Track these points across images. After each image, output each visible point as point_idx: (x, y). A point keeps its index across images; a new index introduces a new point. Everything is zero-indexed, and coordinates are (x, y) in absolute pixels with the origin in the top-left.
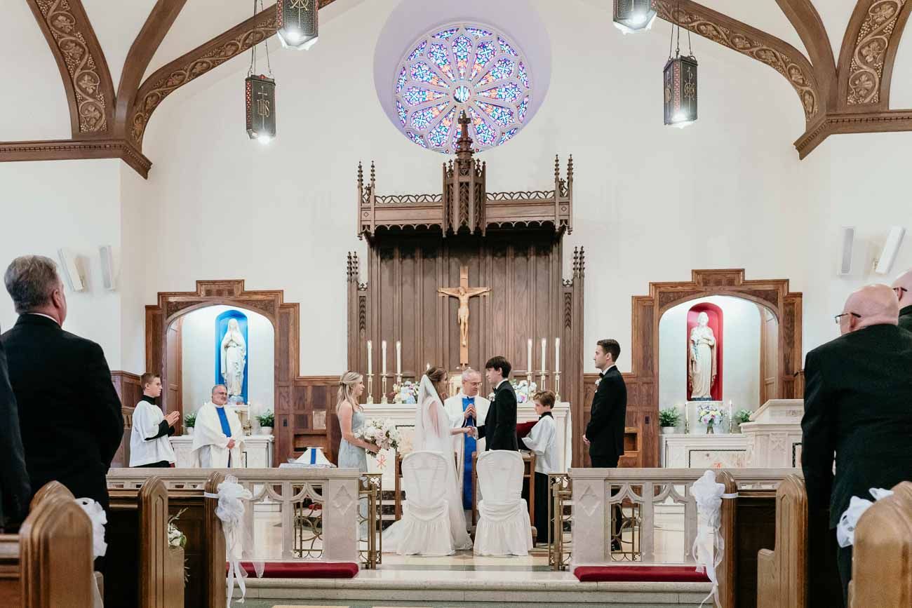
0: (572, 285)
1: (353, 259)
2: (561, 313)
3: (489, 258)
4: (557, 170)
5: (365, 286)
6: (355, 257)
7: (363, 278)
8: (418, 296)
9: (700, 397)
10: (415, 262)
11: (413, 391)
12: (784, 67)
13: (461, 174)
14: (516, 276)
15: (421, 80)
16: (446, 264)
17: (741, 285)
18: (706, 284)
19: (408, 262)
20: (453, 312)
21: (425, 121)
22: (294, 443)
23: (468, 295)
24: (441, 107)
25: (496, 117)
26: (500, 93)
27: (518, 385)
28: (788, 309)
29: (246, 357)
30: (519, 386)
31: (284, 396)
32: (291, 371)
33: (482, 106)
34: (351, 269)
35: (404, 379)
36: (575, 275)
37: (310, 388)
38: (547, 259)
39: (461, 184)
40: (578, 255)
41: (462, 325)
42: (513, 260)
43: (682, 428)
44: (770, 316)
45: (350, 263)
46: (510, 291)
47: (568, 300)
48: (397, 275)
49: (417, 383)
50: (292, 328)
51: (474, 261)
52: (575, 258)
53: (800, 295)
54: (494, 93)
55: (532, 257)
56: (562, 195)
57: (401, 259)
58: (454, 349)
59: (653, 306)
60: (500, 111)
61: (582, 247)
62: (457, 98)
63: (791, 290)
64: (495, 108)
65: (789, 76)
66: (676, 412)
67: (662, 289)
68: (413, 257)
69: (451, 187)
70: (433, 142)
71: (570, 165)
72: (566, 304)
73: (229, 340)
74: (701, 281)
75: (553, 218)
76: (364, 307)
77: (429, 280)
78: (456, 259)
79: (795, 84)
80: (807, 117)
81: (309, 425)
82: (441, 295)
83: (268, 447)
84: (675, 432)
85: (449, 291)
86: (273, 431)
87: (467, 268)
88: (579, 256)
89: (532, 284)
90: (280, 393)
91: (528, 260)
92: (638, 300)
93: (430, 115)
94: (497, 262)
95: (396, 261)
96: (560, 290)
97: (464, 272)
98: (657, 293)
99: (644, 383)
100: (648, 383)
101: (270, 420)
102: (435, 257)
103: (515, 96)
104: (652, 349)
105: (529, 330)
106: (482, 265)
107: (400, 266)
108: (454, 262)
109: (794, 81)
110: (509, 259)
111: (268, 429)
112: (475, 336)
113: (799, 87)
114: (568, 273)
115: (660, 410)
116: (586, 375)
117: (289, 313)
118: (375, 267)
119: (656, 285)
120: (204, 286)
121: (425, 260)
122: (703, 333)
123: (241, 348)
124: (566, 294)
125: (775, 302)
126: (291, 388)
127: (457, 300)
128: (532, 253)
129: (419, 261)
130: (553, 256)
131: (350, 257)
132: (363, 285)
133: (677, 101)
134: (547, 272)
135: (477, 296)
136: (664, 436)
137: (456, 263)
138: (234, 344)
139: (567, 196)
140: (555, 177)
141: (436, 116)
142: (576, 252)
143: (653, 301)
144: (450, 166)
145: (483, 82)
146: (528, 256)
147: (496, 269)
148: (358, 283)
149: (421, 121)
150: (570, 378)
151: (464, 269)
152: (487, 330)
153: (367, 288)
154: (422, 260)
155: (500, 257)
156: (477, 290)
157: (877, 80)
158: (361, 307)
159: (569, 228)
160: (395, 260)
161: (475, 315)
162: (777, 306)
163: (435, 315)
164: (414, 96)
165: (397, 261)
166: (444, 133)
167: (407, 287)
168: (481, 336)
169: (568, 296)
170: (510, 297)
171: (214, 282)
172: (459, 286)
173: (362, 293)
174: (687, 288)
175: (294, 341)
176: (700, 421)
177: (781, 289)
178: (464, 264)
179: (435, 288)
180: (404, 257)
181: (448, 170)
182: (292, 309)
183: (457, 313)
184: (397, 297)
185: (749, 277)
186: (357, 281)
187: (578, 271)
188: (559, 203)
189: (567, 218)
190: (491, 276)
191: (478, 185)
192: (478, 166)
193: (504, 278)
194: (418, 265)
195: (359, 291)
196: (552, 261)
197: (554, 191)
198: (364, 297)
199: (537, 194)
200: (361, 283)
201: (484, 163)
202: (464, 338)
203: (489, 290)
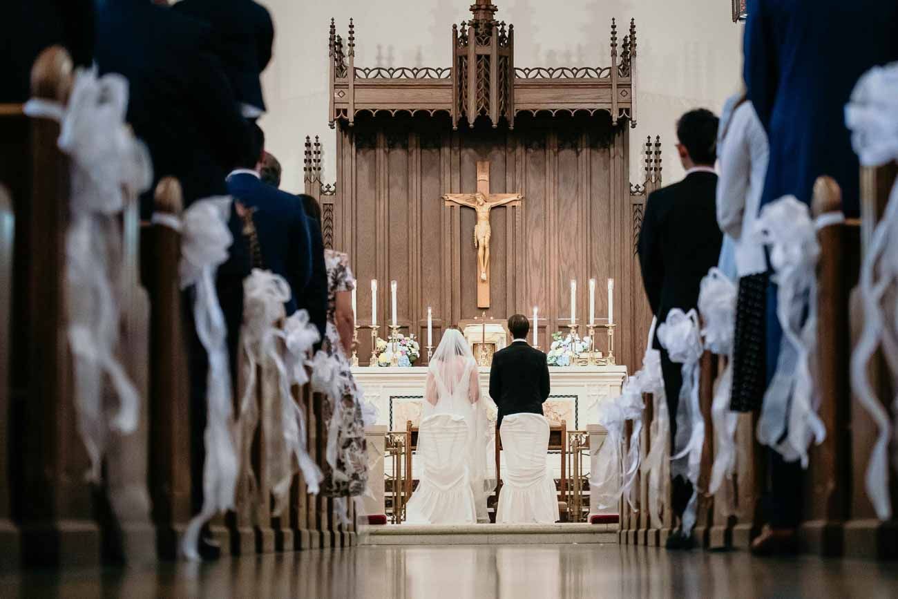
0: (644, 193)
1: (314, 148)
3: (520, 151)
5: (333, 189)
6: (317, 145)
7: (329, 178)
8: (414, 204)
10: (409, 154)
11: (406, 349)
13: (478, 43)
14: (561, 176)
16: (456, 159)
19: (399, 154)
20: (467, 229)
23: (488, 206)
27: (564, 340)
30: (565, 343)
34: (310, 163)
36: (648, 178)
38: (607, 154)
39: (479, 57)
40: (652, 148)
41: (481, 251)
42: (556, 154)
45: (308, 153)
46: (552, 198)
47: (638, 214)
48: (382, 175)
49: (412, 336)
51: (498, 155)
52: (647, 153)
55: (584, 151)
56: (621, 74)
57: (387, 149)
58: (468, 284)
61: (658, 138)
68: (405, 147)
69: (464, 59)
72: (634, 220)
75: (609, 106)
76: (330, 219)
77: (430, 183)
78: (471, 151)
82: (448, 204)
85: (461, 199)
87: (487, 164)
88: (654, 152)
89: (585, 188)
91: (578, 154)
94: (532, 157)
95: (380, 152)
96: (627, 202)
97: (483, 171)
102: (439, 147)
105: (580, 259)
106: (510, 160)
107: (386, 159)
108: (468, 154)
110: (550, 153)
112: (499, 266)
114: (638, 175)
118: (348, 161)
121: (424, 151)
124: (635, 205)
127: (472, 212)
128: (584, 144)
129: (415, 154)
130: (615, 150)
131: (308, 145)
132: (328, 187)
134: (607, 171)
135: (503, 206)
137: (470, 155)
139: (628, 75)
142: (649, 145)
144: (463, 29)
146: (579, 150)
147: (531, 167)
148: (321, 184)
150: (641, 328)
151: (483, 167)
152: (519, 259)
153: (335, 191)
154: (419, 151)
155: (536, 150)
156: (502, 198)
160: (378, 151)
161: (500, 236)
163: (439, 234)
165: (382, 151)
167: (396, 191)
168: (509, 266)
169: (638, 209)
170: (552, 207)
172: (476, 191)
173: (328, 199)
178: (483, 161)
179: (440, 195)
180: (392, 146)
181: (459, 35)
183: (473, 232)
184: (382, 205)
186: (318, 179)
187: (653, 171)
188: (618, 85)
189: (627, 106)
190: (524, 177)
191: (503, 59)
192: (503, 31)
193: (543, 181)
194: (414, 159)
195: (322, 196)
196: (614, 157)
197: (610, 68)
198: (332, 204)
199: (587, 72)
200: (325, 184)
201: (511, 26)
202: (483, 269)
203: (520, 197)
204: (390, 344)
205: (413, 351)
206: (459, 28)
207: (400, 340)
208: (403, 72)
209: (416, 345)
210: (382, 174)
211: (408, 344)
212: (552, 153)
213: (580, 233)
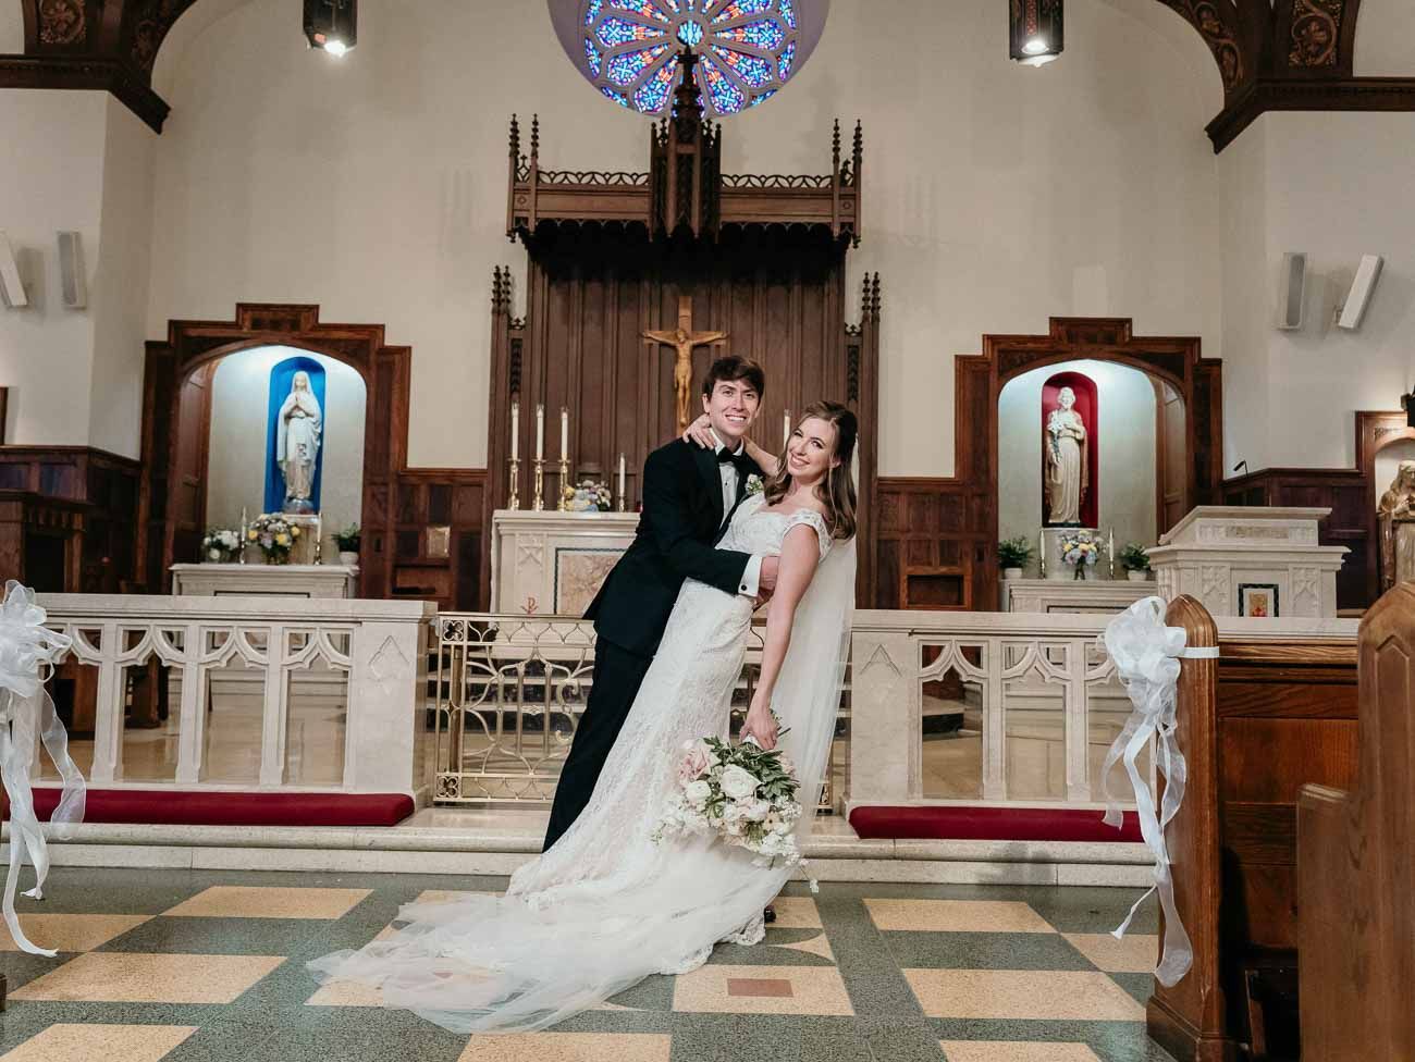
0: (860, 334)
1: (504, 278)
2: (842, 378)
3: (725, 286)
4: (836, 142)
5: (522, 323)
6: (507, 275)
7: (519, 310)
8: (608, 342)
9: (1062, 521)
10: (605, 287)
12: (1191, 8)
13: (680, 141)
14: (770, 313)
15: (625, 7)
16: (656, 294)
17: (1127, 344)
18: (1071, 338)
19: (594, 288)
21: (630, 71)
22: (394, 580)
23: (691, 342)
24: (658, 51)
25: (744, 71)
26: (750, 35)
28: (1199, 384)
29: (321, 436)
31: (378, 501)
32: (391, 458)
33: (722, 52)
34: (499, 295)
35: (582, 477)
36: (865, 318)
37: (423, 488)
38: (820, 291)
39: (679, 157)
40: (870, 286)
41: (681, 390)
42: (766, 290)
43: (1035, 571)
44: (1172, 395)
45: (497, 283)
46: (760, 340)
47: (853, 357)
48: (576, 306)
49: (603, 483)
50: (396, 387)
51: (702, 290)
52: (864, 291)
53: (1218, 362)
54: (739, 36)
55: (796, 288)
56: (844, 182)
57: (582, 282)
59: (989, 372)
60: (749, 62)
61: (877, 274)
62: (683, 37)
63: (1205, 355)
64: (742, 57)
65: (1196, 22)
66: (1026, 544)
67: (1002, 346)
68: (602, 280)
69: (664, 162)
70: (642, 104)
71: (858, 136)
72: (849, 364)
73: (292, 406)
74: (1064, 334)
75: (829, 220)
76: (518, 355)
77: (627, 317)
78: (674, 286)
79: (1207, 35)
80: (1226, 86)
81: (421, 552)
82: (646, 341)
83: (346, 584)
84: (1023, 577)
85: (658, 336)
86: (360, 558)
87: (690, 299)
88: (872, 290)
89: (796, 328)
90: (373, 496)
91: (789, 291)
92: (964, 363)
93: (638, 63)
94: (739, 294)
95: (575, 285)
96: (841, 341)
97: (685, 307)
98: (996, 354)
99: (973, 496)
100: (980, 496)
101: (355, 541)
102: (638, 281)
103: (773, 41)
104: (987, 440)
106: (715, 296)
107: (581, 293)
108: (668, 290)
109: (1207, 31)
111: (349, 556)
113: (1212, 39)
114: (853, 316)
115: (1001, 540)
116: (881, 479)
117: (393, 362)
118: (539, 291)
119: (991, 340)
120: (250, 312)
121: (622, 285)
122: (1066, 420)
123: (313, 420)
124: (849, 347)
125: (1179, 372)
126: (392, 487)
127: (671, 351)
128: (796, 280)
129: (612, 287)
130: (830, 287)
131: (497, 275)
132: (518, 321)
133: (1031, 19)
134: (820, 312)
135: (706, 345)
136: (1007, 582)
137: (672, 290)
138: (301, 414)
139: (852, 185)
140: (833, 154)
141: (648, 65)
142: (866, 281)
143: (988, 364)
144: (663, 129)
145: (723, 17)
146: (790, 286)
147: (737, 303)
148: (510, 319)
149: (623, 71)
151: (686, 302)
153: (524, 326)
154: (616, 284)
155: (744, 286)
156: (707, 336)
157: (1334, 31)
158: (513, 356)
159: (855, 236)
160: (572, 284)
162: (1182, 378)
163: (636, 375)
164: (614, 33)
166: (660, 91)
167: (592, 329)
169: (854, 352)
170: (759, 348)
171: (267, 307)
172: (677, 327)
173: (516, 334)
174: (1043, 347)
175: (398, 409)
176: (1063, 559)
177: (1188, 352)
178: (686, 294)
180: (588, 279)
181: (659, 133)
182: (397, 357)
183: (673, 371)
184: (574, 342)
185: (1137, 332)
186: (508, 313)
187: (870, 311)
188: (840, 195)
189: (852, 220)
190: (730, 314)
191: (707, 163)
192: (709, 131)
193: (749, 318)
194: (611, 291)
195: (511, 331)
196: (829, 295)
197: (830, 176)
198: (520, 340)
199: (804, 181)
200: (515, 318)
201: (719, 126)
202: (683, 413)
203: (725, 335)
204: (579, 492)
205: (604, 500)
206: (659, 126)
207: (589, 488)
208: (593, 177)
209: (608, 493)
210: (576, 309)
211: (599, 492)
212: (760, 289)
213: (790, 375)
